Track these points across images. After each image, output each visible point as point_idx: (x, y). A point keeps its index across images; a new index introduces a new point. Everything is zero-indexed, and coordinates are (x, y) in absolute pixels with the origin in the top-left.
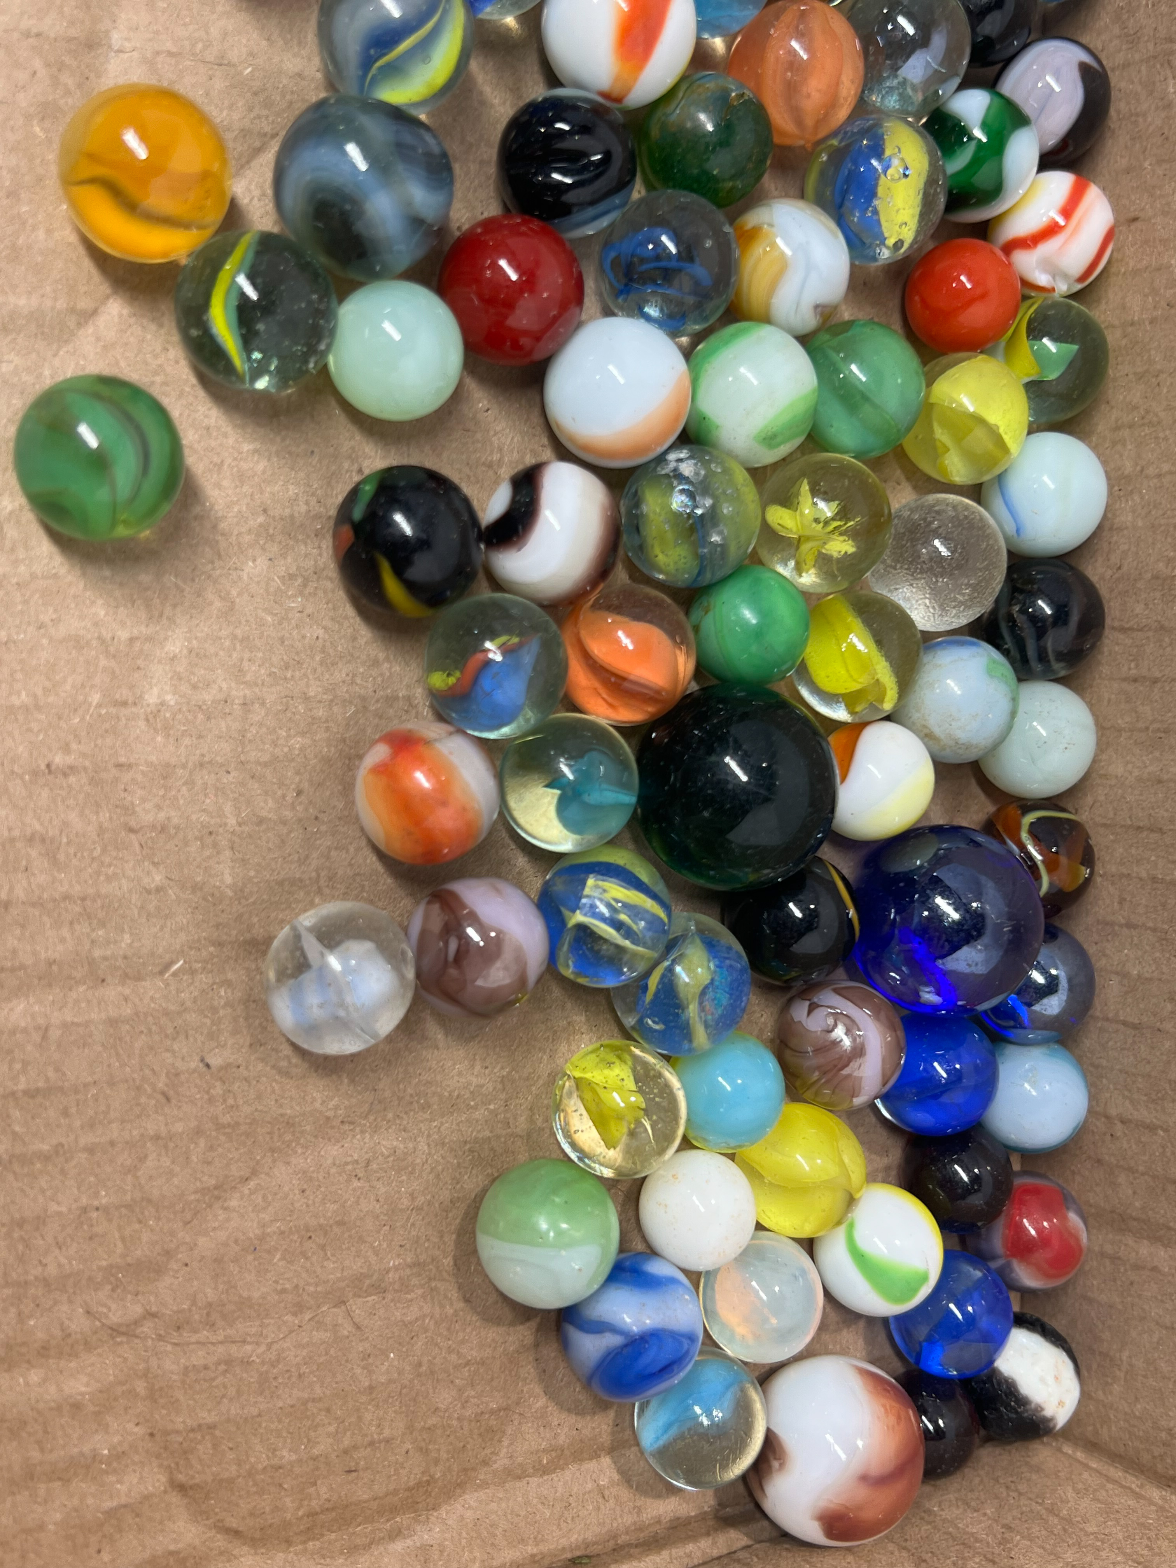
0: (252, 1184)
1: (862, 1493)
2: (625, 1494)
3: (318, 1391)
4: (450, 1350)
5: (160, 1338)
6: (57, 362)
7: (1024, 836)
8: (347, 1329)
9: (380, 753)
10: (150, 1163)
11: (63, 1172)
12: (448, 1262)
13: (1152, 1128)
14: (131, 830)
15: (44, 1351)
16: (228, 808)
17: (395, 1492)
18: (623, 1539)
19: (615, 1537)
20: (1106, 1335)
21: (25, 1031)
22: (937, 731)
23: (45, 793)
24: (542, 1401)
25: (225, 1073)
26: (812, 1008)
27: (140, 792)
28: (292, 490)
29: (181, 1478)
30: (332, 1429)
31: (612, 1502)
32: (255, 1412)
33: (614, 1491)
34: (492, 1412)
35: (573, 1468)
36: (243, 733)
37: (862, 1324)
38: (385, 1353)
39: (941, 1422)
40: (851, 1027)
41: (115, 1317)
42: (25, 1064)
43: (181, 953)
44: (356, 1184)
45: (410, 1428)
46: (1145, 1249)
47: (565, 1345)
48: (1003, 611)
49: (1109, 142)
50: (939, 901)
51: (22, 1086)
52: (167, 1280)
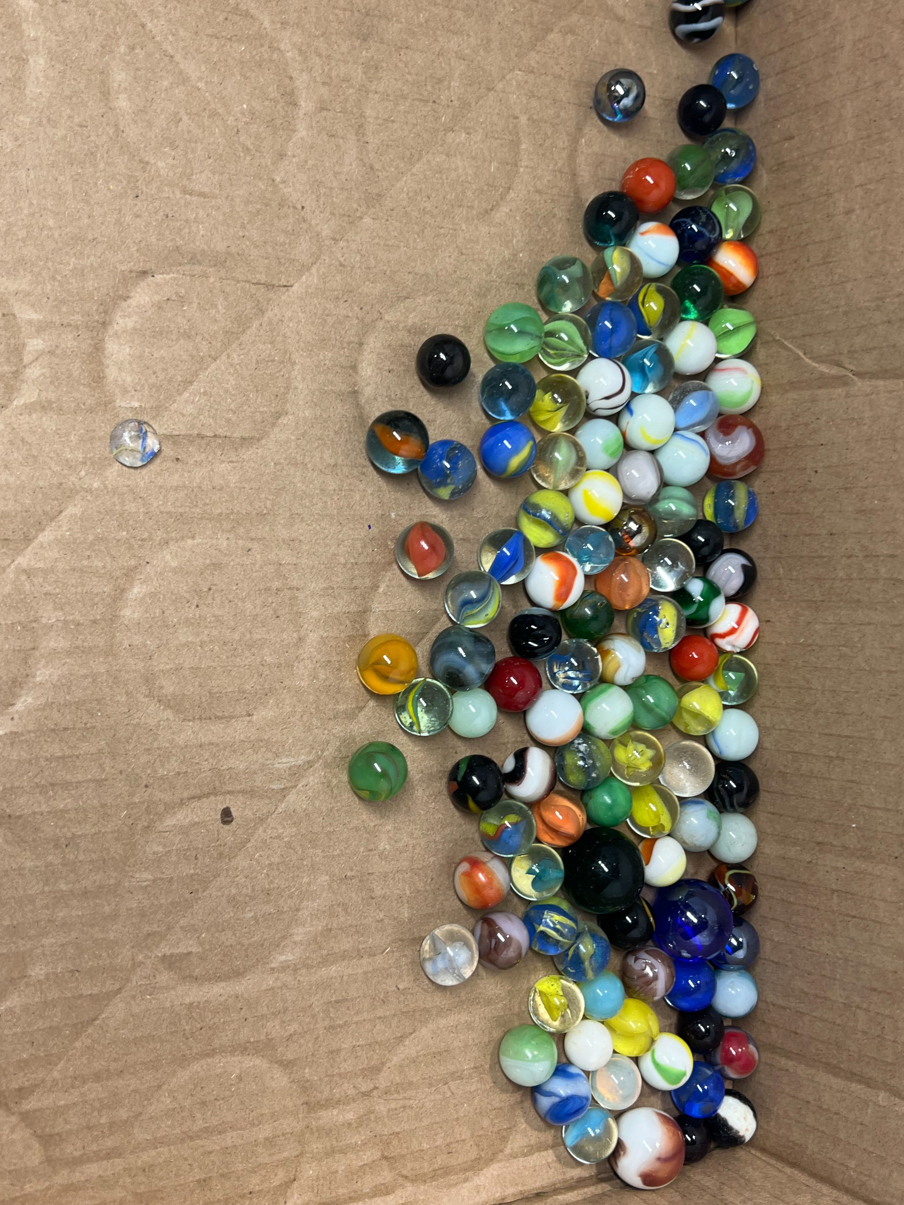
0: (413, 1035)
1: (658, 1165)
2: (558, 1166)
3: (437, 1120)
4: (488, 1103)
5: (379, 1097)
6: (352, 726)
7: (726, 881)
8: (449, 1094)
9: (465, 867)
10: (378, 1027)
11: (347, 1032)
12: (487, 1067)
13: (784, 1008)
14: (373, 898)
15: (338, 1102)
16: (407, 887)
17: (466, 1162)
18: (558, 1186)
19: (555, 1184)
20: (768, 1100)
21: (336, 978)
22: (687, 841)
23: (344, 887)
24: (524, 1125)
25: (404, 992)
26: (636, 959)
27: (376, 883)
28: (432, 763)
29: (386, 1154)
30: (442, 1135)
31: (553, 1170)
32: (414, 1127)
33: (554, 1164)
34: (505, 1130)
35: (537, 1154)
36: (412, 857)
37: (660, 1094)
38: (463, 1104)
39: (694, 1137)
40: (652, 967)
41: (363, 1089)
42: (335, 990)
43: (389, 945)
44: (452, 1035)
45: (472, 1136)
46: (783, 1061)
47: (534, 1101)
48: (715, 786)
49: (758, 587)
50: (689, 914)
51: (333, 999)
52: (382, 1074)
